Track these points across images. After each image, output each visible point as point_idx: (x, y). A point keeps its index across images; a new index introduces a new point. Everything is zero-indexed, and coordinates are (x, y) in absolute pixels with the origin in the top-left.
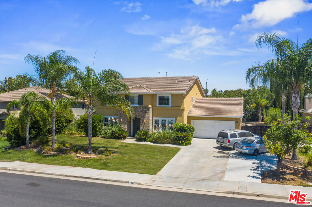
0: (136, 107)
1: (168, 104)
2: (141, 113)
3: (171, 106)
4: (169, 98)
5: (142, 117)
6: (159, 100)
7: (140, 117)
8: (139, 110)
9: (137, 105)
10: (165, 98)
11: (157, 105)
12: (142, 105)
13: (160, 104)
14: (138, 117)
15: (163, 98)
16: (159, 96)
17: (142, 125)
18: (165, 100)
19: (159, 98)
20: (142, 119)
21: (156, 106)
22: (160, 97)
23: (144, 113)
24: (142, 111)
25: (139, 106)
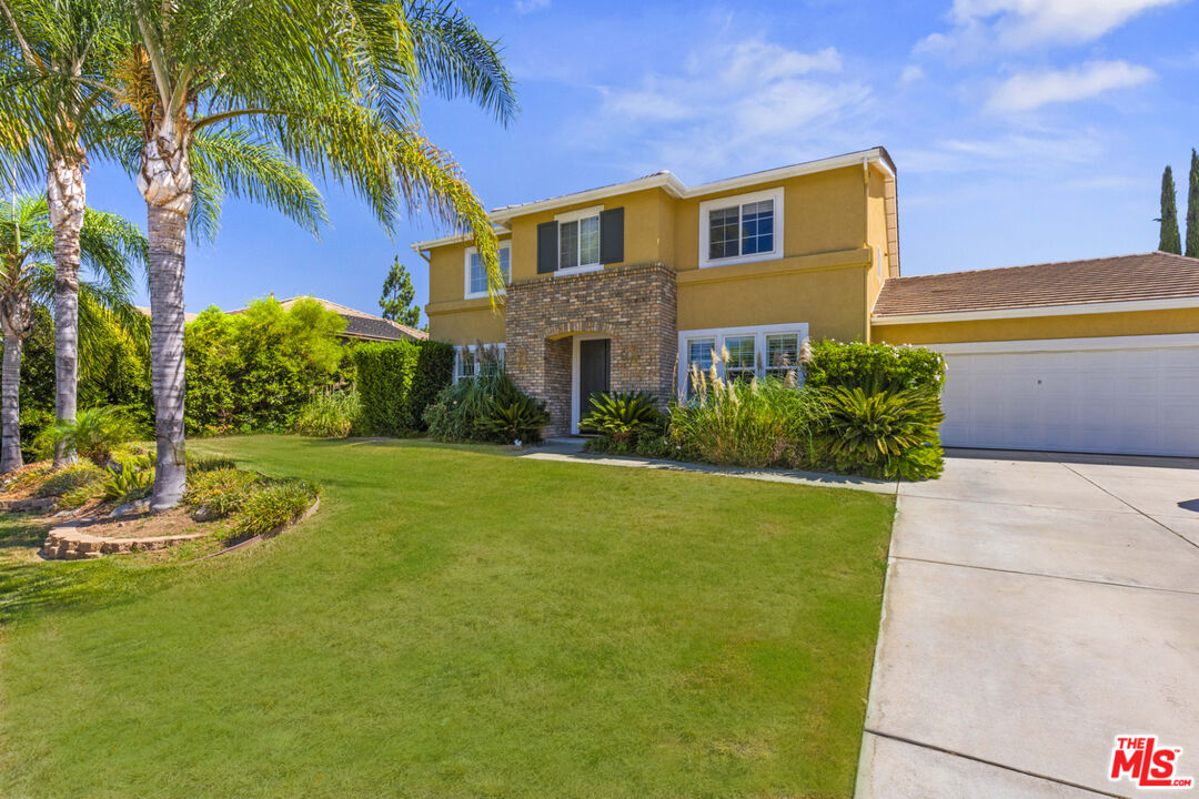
0: (588, 275)
1: (767, 245)
2: (614, 304)
3: (785, 257)
4: (771, 213)
5: (617, 324)
6: (715, 234)
7: (609, 331)
8: (602, 289)
9: (597, 267)
10: (745, 217)
11: (704, 261)
12: (621, 259)
13: (716, 253)
14: (601, 324)
15: (736, 219)
16: (712, 213)
17: (618, 366)
18: (749, 228)
19: (713, 223)
20: (618, 338)
21: (698, 268)
22: (716, 219)
23: (629, 301)
24: (619, 294)
25: (602, 267)
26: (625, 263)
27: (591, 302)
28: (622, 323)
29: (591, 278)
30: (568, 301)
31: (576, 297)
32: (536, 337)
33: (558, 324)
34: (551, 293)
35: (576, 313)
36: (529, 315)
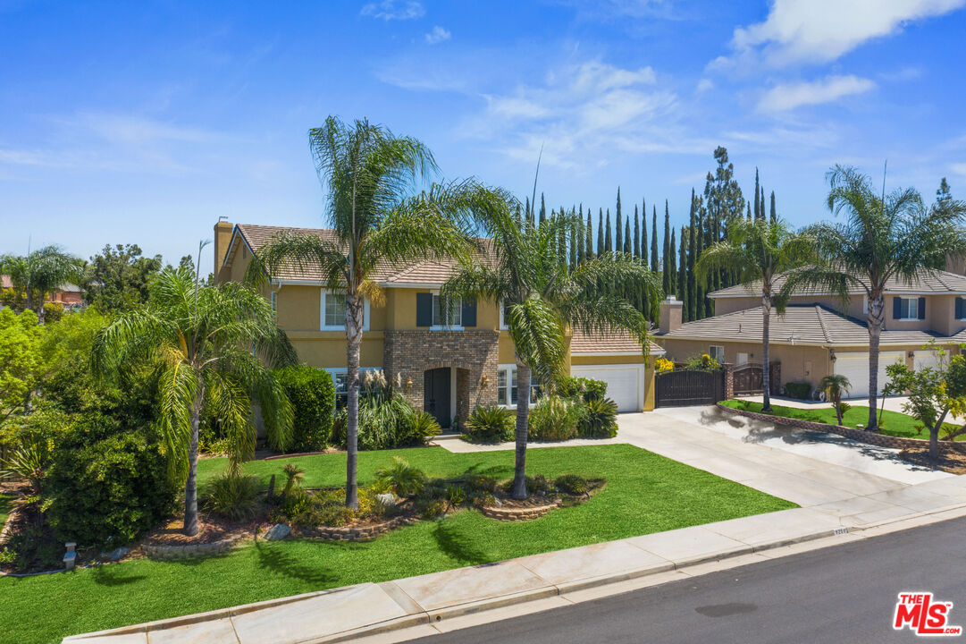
0: (454, 332)
2: (473, 352)
5: (474, 364)
7: (470, 367)
8: (465, 342)
9: (459, 328)
12: (475, 325)
14: (463, 363)
17: (475, 389)
20: (475, 372)
23: (481, 351)
24: (475, 346)
25: (463, 328)
26: (477, 328)
27: (457, 349)
28: (477, 364)
29: (458, 335)
30: (441, 347)
31: (448, 345)
32: (417, 369)
33: (435, 362)
34: (429, 341)
35: (447, 355)
36: (412, 354)
